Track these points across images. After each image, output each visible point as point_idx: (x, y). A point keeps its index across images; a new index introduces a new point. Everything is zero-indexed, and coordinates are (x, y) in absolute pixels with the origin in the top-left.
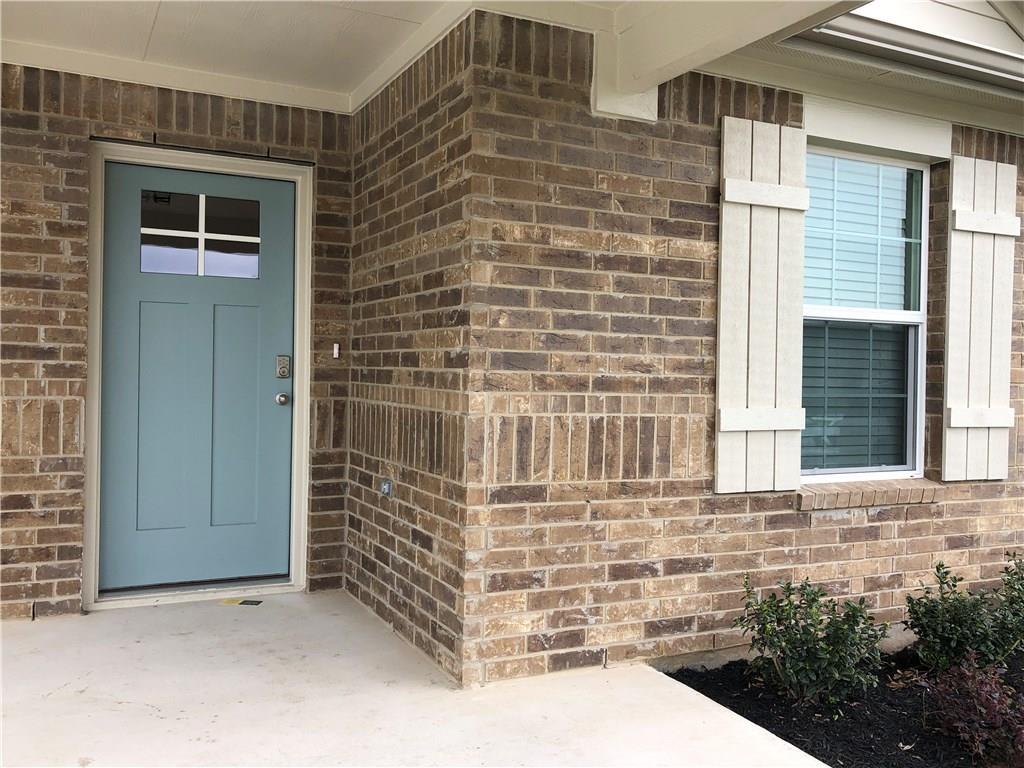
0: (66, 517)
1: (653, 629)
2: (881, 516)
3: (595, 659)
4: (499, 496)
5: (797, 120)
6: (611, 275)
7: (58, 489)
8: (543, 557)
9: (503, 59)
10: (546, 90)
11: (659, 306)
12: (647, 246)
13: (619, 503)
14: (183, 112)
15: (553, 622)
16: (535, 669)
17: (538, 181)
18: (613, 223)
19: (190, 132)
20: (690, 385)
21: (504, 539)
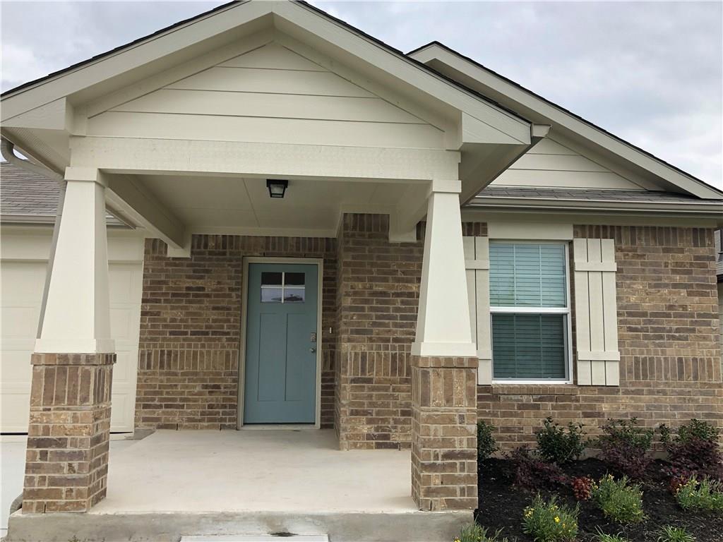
0: (232, 393)
2: (540, 400)
3: (395, 446)
4: (353, 381)
5: (485, 233)
6: (399, 299)
7: (229, 383)
8: (372, 404)
9: (354, 228)
10: (370, 237)
12: (414, 288)
13: (404, 386)
14: (274, 244)
15: (377, 430)
16: (369, 447)
17: (368, 268)
18: (399, 280)
19: (276, 251)
21: (356, 397)
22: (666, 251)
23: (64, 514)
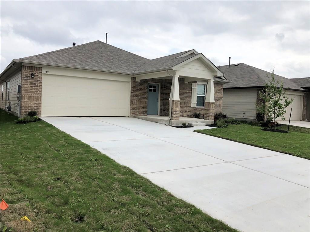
0: (147, 109)
1: (187, 115)
2: (202, 110)
3: (184, 117)
5: (197, 83)
7: (146, 107)
11: (188, 95)
12: (187, 91)
13: (186, 107)
14: (153, 80)
15: (182, 114)
18: (185, 90)
20: (190, 100)
22: (218, 87)
23: (177, 120)
